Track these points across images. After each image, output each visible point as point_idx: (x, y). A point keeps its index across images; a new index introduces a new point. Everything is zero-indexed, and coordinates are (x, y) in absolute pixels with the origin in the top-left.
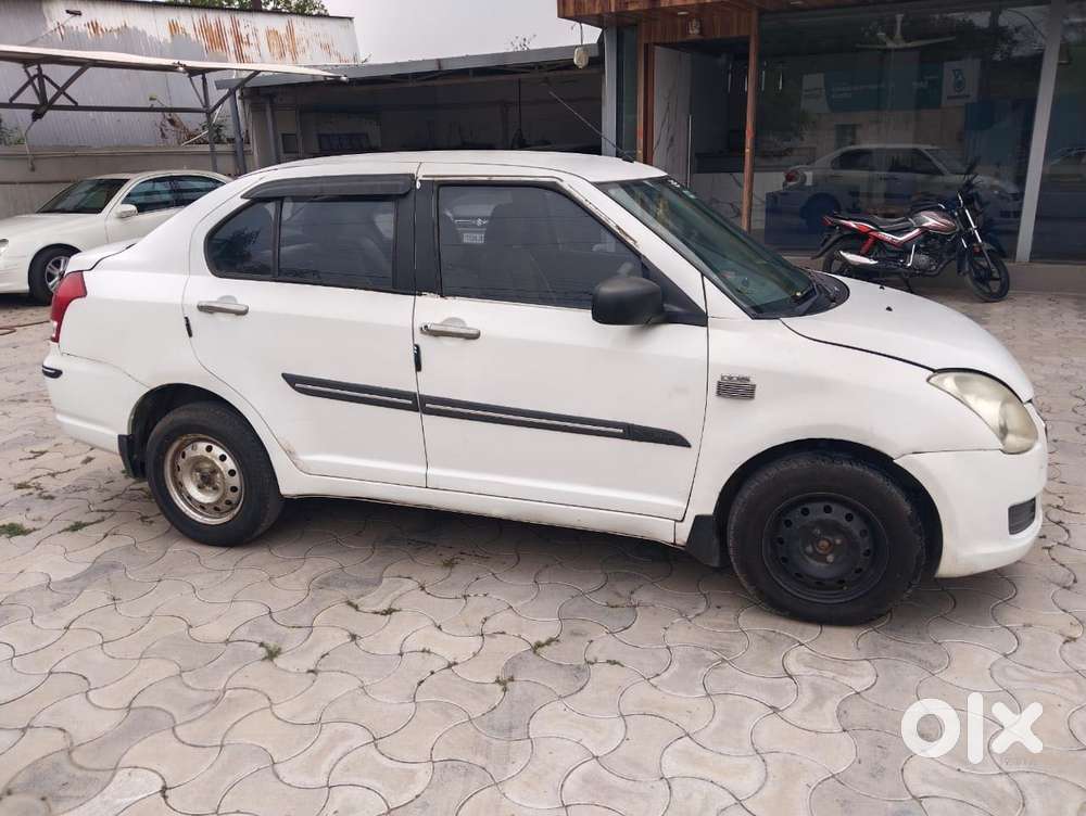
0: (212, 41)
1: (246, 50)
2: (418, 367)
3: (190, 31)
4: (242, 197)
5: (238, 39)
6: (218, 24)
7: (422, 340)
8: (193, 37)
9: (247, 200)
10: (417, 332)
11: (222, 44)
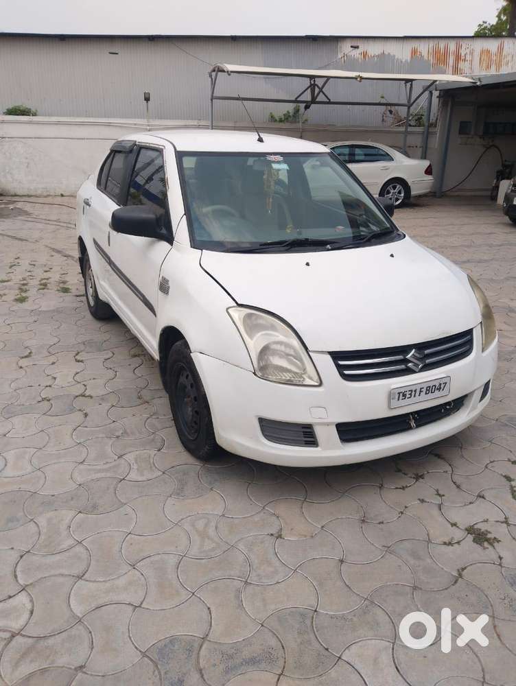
0: (438, 60)
1: (461, 65)
3: (425, 54)
5: (458, 58)
6: (446, 48)
8: (426, 58)
11: (445, 62)
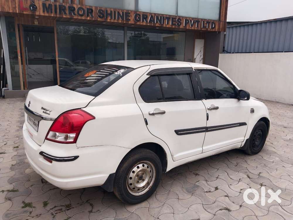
2: (208, 119)
4: (147, 75)
7: (208, 112)
9: (149, 76)
10: (207, 109)
